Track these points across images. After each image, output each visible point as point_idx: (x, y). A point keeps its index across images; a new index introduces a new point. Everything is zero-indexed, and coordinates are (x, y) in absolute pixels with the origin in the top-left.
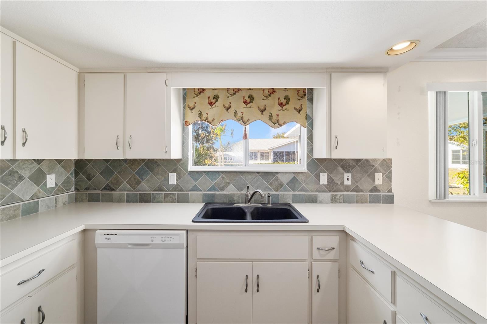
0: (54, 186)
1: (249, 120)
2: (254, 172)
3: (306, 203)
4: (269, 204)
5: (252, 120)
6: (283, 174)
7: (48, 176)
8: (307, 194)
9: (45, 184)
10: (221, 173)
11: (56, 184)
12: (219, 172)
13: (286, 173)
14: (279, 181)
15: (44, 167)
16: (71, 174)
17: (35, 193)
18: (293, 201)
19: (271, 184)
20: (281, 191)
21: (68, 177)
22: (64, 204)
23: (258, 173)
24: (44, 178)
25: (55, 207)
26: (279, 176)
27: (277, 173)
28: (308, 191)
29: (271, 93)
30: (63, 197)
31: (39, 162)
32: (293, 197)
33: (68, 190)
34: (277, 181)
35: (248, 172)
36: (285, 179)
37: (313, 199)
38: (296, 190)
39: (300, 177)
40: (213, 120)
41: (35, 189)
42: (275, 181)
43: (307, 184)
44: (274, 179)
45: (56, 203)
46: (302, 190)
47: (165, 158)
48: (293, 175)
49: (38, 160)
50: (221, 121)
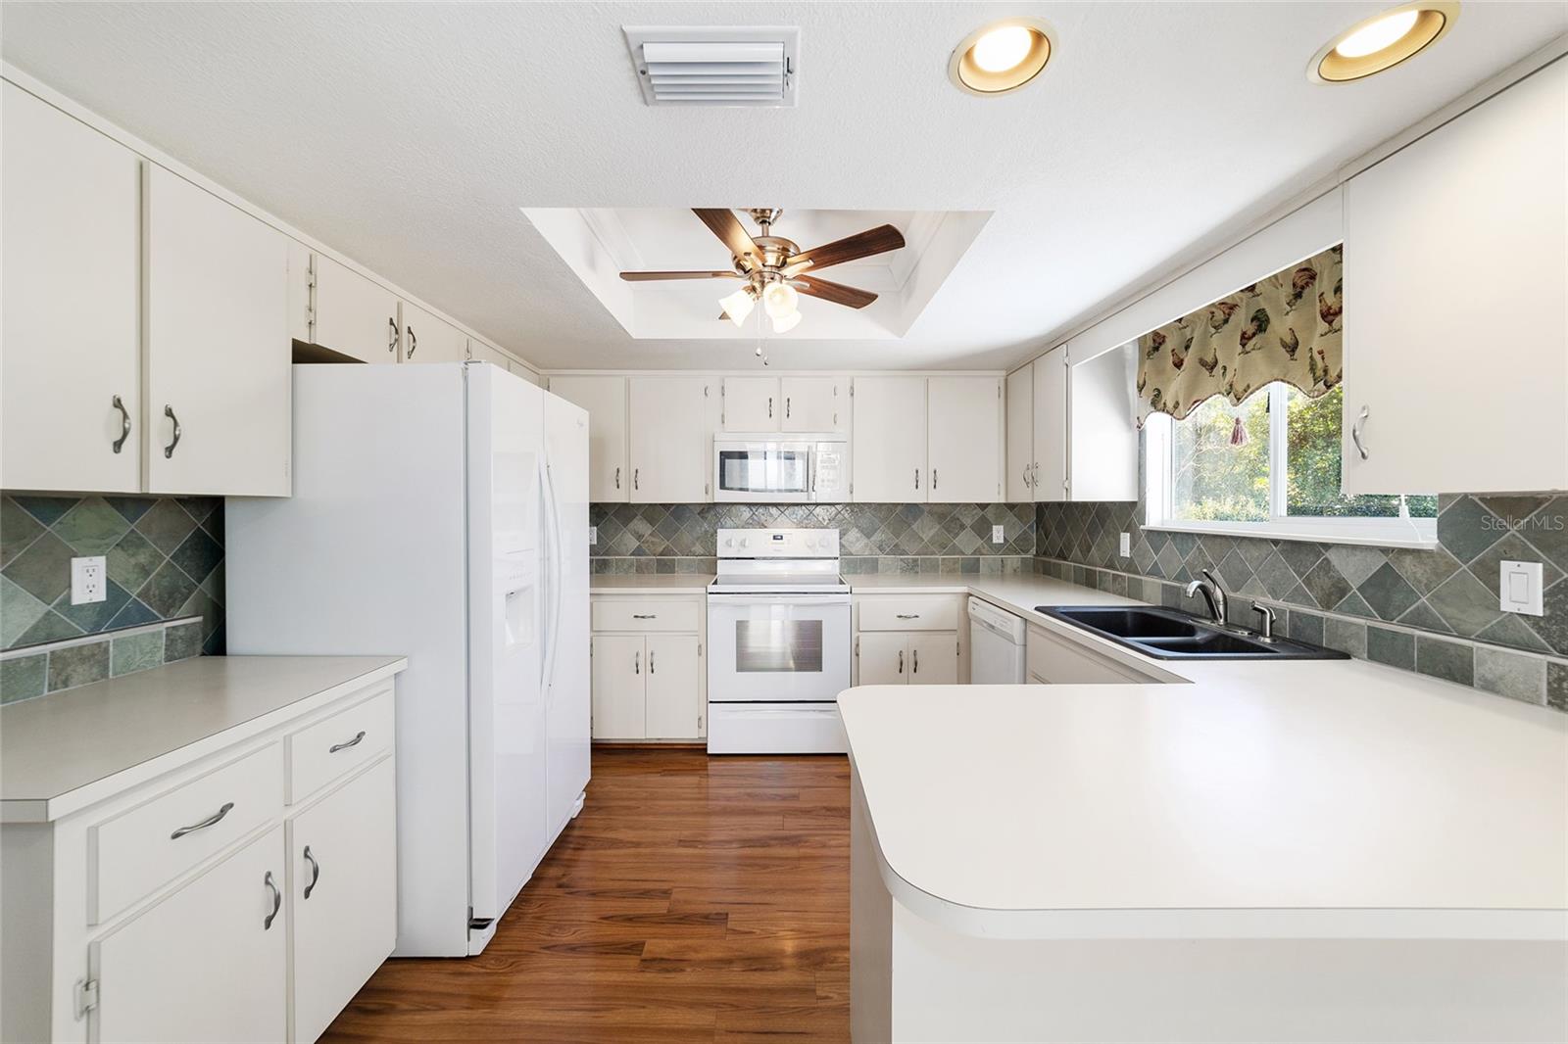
0: (1002, 541)
1: (1248, 386)
2: (1265, 540)
3: (1423, 672)
4: (1264, 635)
5: (1256, 386)
6: (1344, 551)
7: (994, 527)
8: (1426, 639)
9: (991, 538)
10: (1197, 538)
11: (1005, 539)
12: (1192, 534)
13: (1355, 547)
14: (1332, 573)
15: (990, 514)
16: (1031, 527)
17: (979, 548)
18: (1369, 652)
19: (1308, 582)
20: (1340, 611)
21: (1025, 532)
22: (1015, 571)
23: (1276, 542)
24: (990, 529)
25: (1002, 571)
26: (1331, 555)
27: (1326, 546)
28: (1445, 631)
29: (1303, 288)
30: (1014, 560)
31: (983, 506)
32: (1369, 639)
33: (1026, 552)
34: (1327, 572)
35: (1251, 539)
36: (1354, 573)
37: (1451, 662)
38: (1394, 614)
39: (1408, 568)
40: (1177, 405)
41: (979, 542)
42: (1321, 573)
43: (1438, 598)
44: (1317, 567)
45: (1003, 567)
46: (1420, 620)
47: (1064, 500)
48: (1381, 561)
49: (981, 504)
50: (1193, 404)
